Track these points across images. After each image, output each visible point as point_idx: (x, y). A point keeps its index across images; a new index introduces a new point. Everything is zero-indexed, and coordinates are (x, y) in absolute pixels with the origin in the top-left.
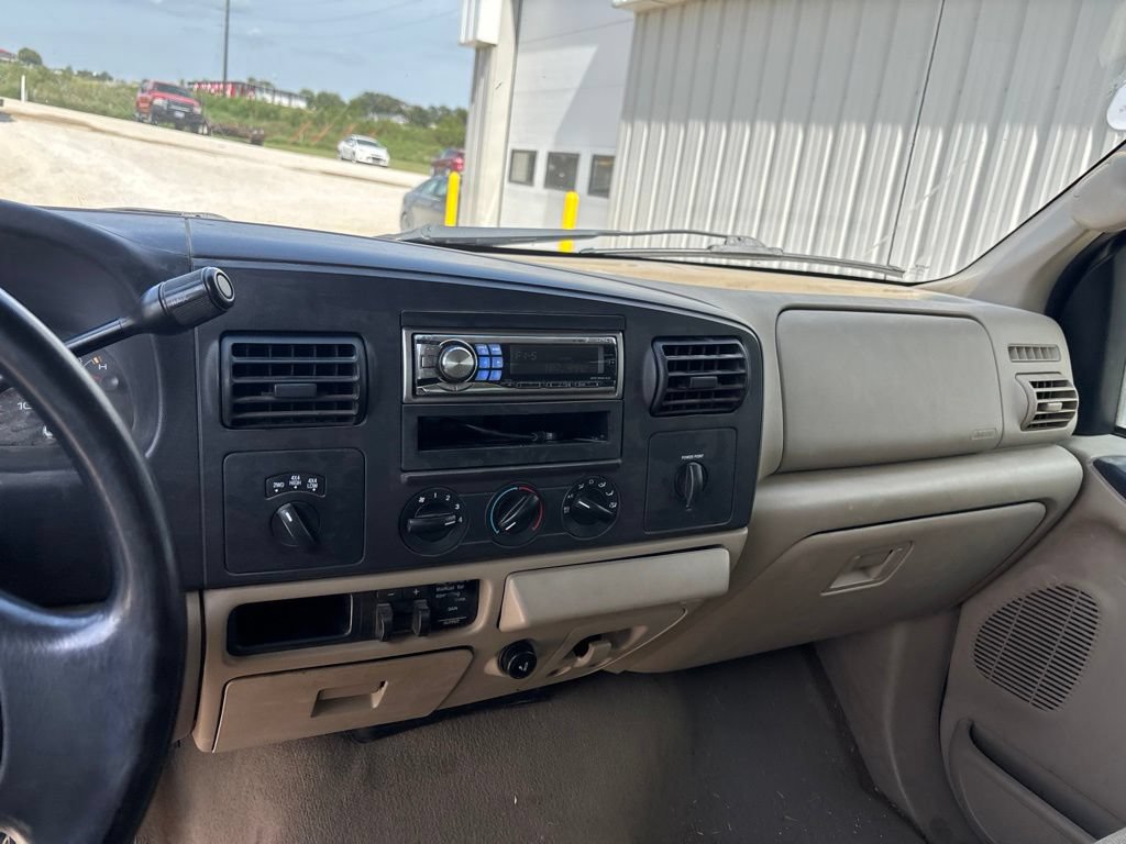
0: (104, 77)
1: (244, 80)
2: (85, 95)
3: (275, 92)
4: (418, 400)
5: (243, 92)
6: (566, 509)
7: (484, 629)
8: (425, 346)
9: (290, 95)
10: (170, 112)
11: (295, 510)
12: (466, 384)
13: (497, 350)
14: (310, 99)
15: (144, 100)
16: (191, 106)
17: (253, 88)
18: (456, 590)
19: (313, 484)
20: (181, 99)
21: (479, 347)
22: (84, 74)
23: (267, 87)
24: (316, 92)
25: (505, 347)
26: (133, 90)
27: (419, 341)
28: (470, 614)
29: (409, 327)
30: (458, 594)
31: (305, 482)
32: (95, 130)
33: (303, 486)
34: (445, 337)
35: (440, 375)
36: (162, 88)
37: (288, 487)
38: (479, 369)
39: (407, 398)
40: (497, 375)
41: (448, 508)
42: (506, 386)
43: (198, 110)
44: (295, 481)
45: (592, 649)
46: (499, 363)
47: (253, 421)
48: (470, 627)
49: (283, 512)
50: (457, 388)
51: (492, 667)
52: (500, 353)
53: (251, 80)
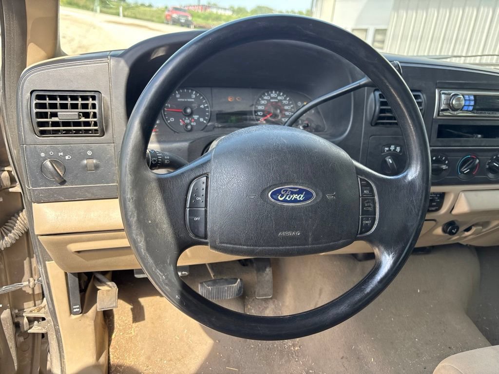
0: (150, 6)
1: (206, 4)
2: (145, 14)
3: (219, 8)
4: (439, 118)
5: (206, 9)
6: (487, 166)
7: (446, 213)
8: (446, 96)
9: (225, 9)
10: (179, 19)
11: (393, 159)
12: (459, 111)
13: (472, 98)
14: (234, 11)
15: (169, 15)
16: (187, 16)
17: (209, 7)
18: (436, 196)
19: (398, 149)
20: (184, 14)
21: (465, 96)
22: (143, 5)
23: (215, 6)
24: (236, 8)
25: (475, 96)
26: (163, 11)
27: (443, 93)
28: (439, 206)
29: (439, 88)
30: (437, 198)
31: (395, 148)
32: (150, 29)
33: (395, 150)
34: (453, 92)
35: (450, 107)
36: (176, 9)
37: (390, 150)
38: (464, 105)
39: (436, 117)
40: (471, 108)
41: (443, 163)
42: (474, 113)
43: (190, 18)
44: (392, 148)
45: (474, 229)
46: (472, 103)
47: (383, 124)
48: (438, 212)
49: (387, 160)
50: (455, 113)
51: (439, 231)
52: (473, 99)
53: (209, 3)
